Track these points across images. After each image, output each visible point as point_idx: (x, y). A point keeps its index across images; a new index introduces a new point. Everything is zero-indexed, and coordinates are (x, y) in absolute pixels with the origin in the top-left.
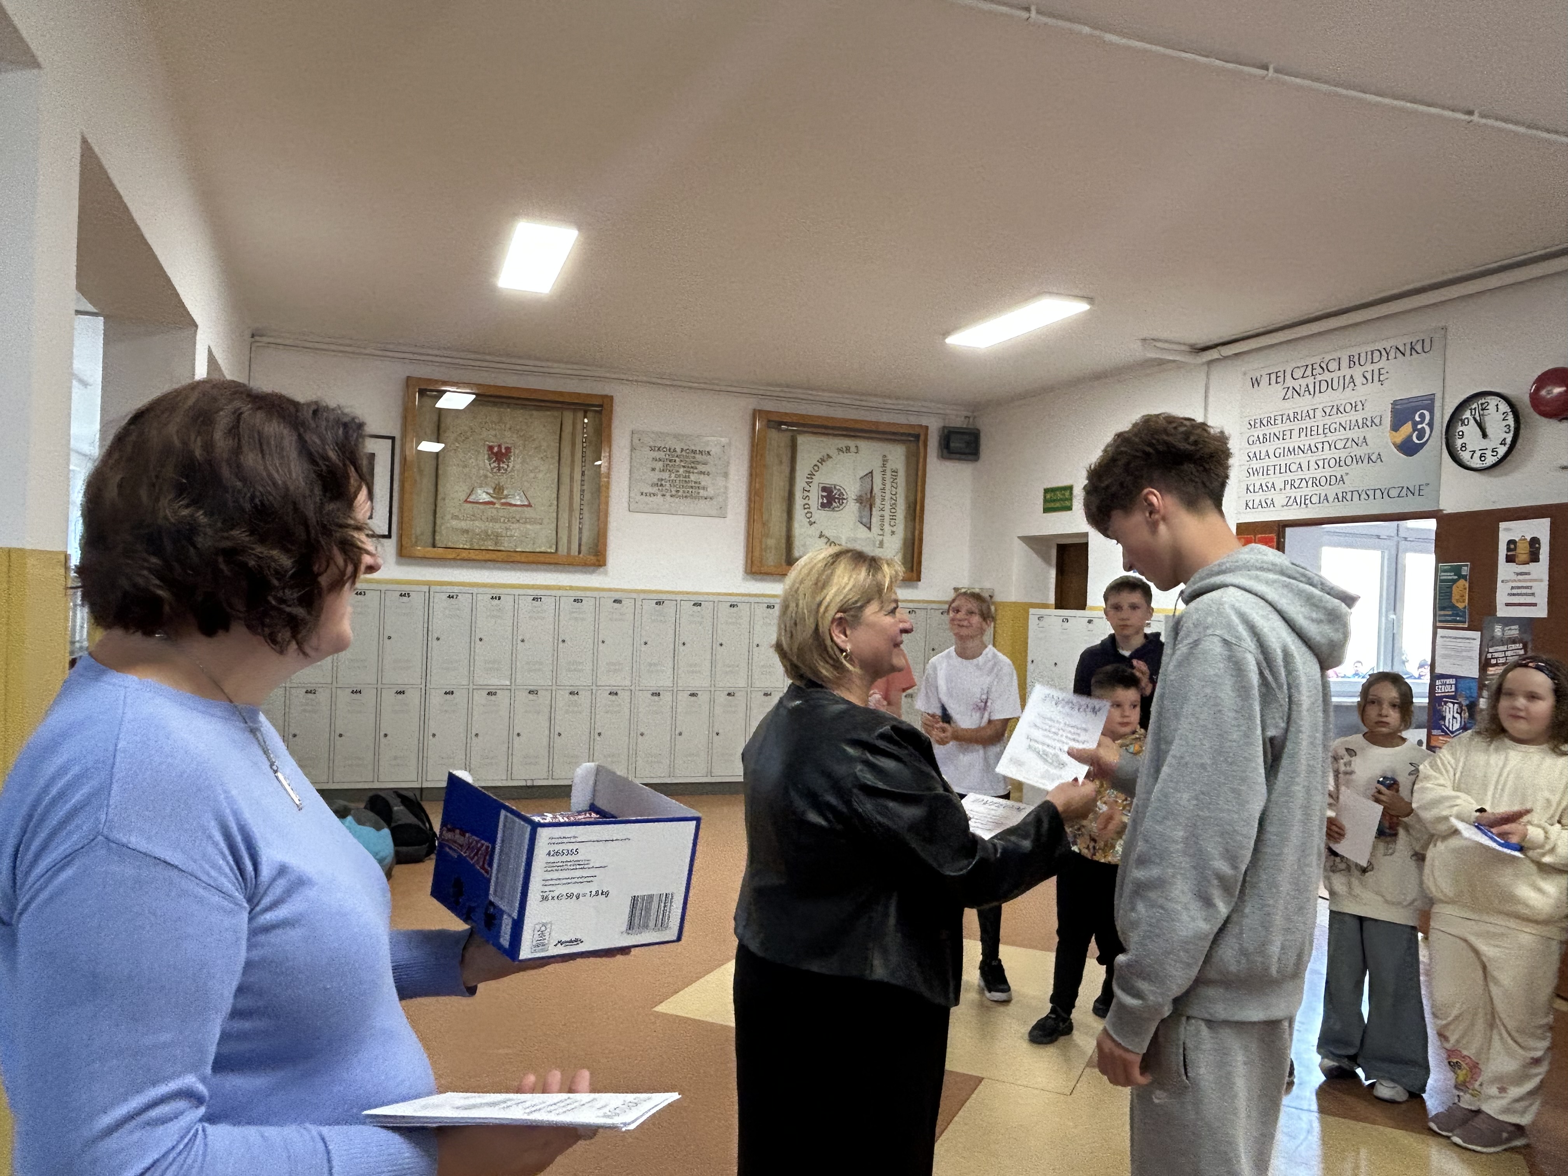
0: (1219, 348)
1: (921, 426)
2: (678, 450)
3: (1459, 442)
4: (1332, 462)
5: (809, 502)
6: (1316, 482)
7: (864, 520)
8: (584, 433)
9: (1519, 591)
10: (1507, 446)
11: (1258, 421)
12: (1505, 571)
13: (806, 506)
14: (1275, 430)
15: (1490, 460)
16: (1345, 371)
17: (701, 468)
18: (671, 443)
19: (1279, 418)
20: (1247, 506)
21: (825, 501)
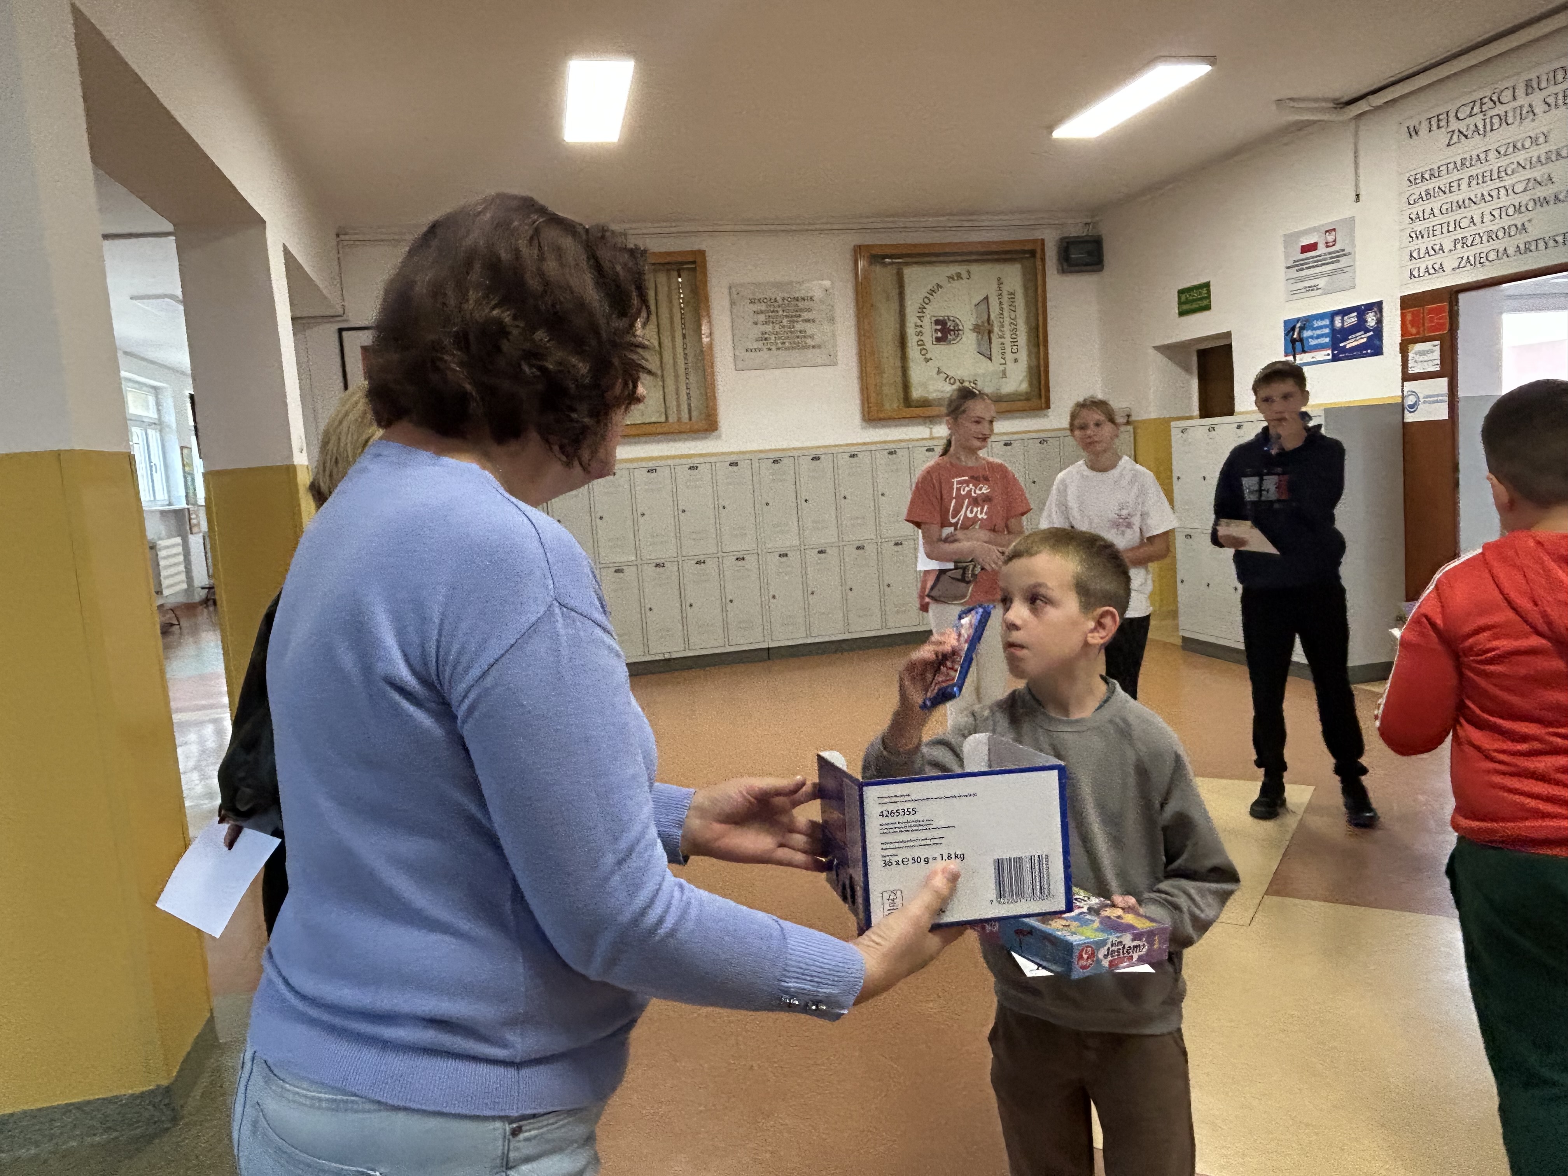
0: (1369, 98)
1: (1035, 241)
4: (1511, 211)
5: (922, 338)
6: (1491, 236)
7: (983, 350)
8: (680, 293)
11: (1419, 176)
13: (921, 343)
14: (1443, 182)
16: (1522, 100)
17: (805, 315)
19: (1443, 168)
20: (1411, 274)
21: (939, 335)
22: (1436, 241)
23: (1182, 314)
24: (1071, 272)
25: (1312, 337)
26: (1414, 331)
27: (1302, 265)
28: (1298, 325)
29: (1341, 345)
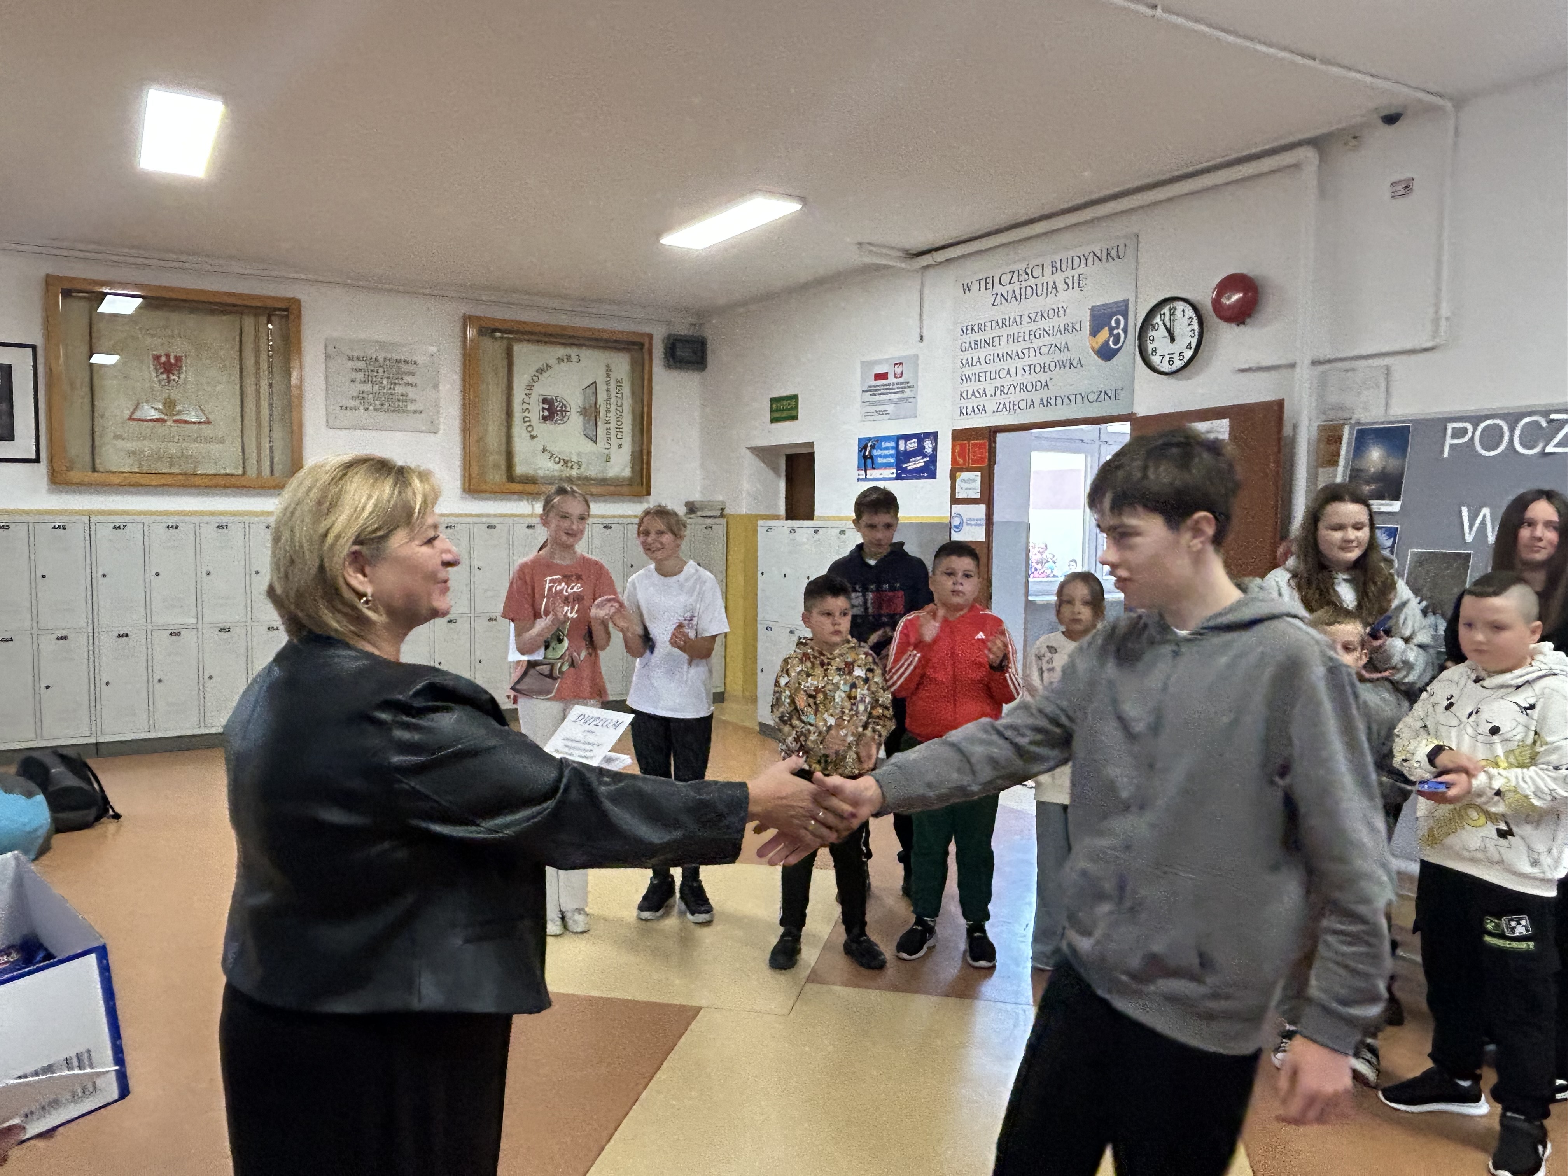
0: (934, 253)
2: (381, 360)
3: (1150, 347)
4: (1038, 369)
6: (1023, 388)
7: (589, 433)
8: (269, 340)
10: (1193, 350)
11: (970, 328)
14: (988, 335)
15: (1178, 364)
16: (1048, 277)
17: (409, 379)
18: (372, 352)
19: (989, 324)
20: (961, 412)
21: (546, 413)
22: (982, 385)
23: (773, 420)
24: (676, 368)
25: (880, 456)
26: (961, 461)
27: (876, 390)
28: (870, 444)
29: (904, 466)
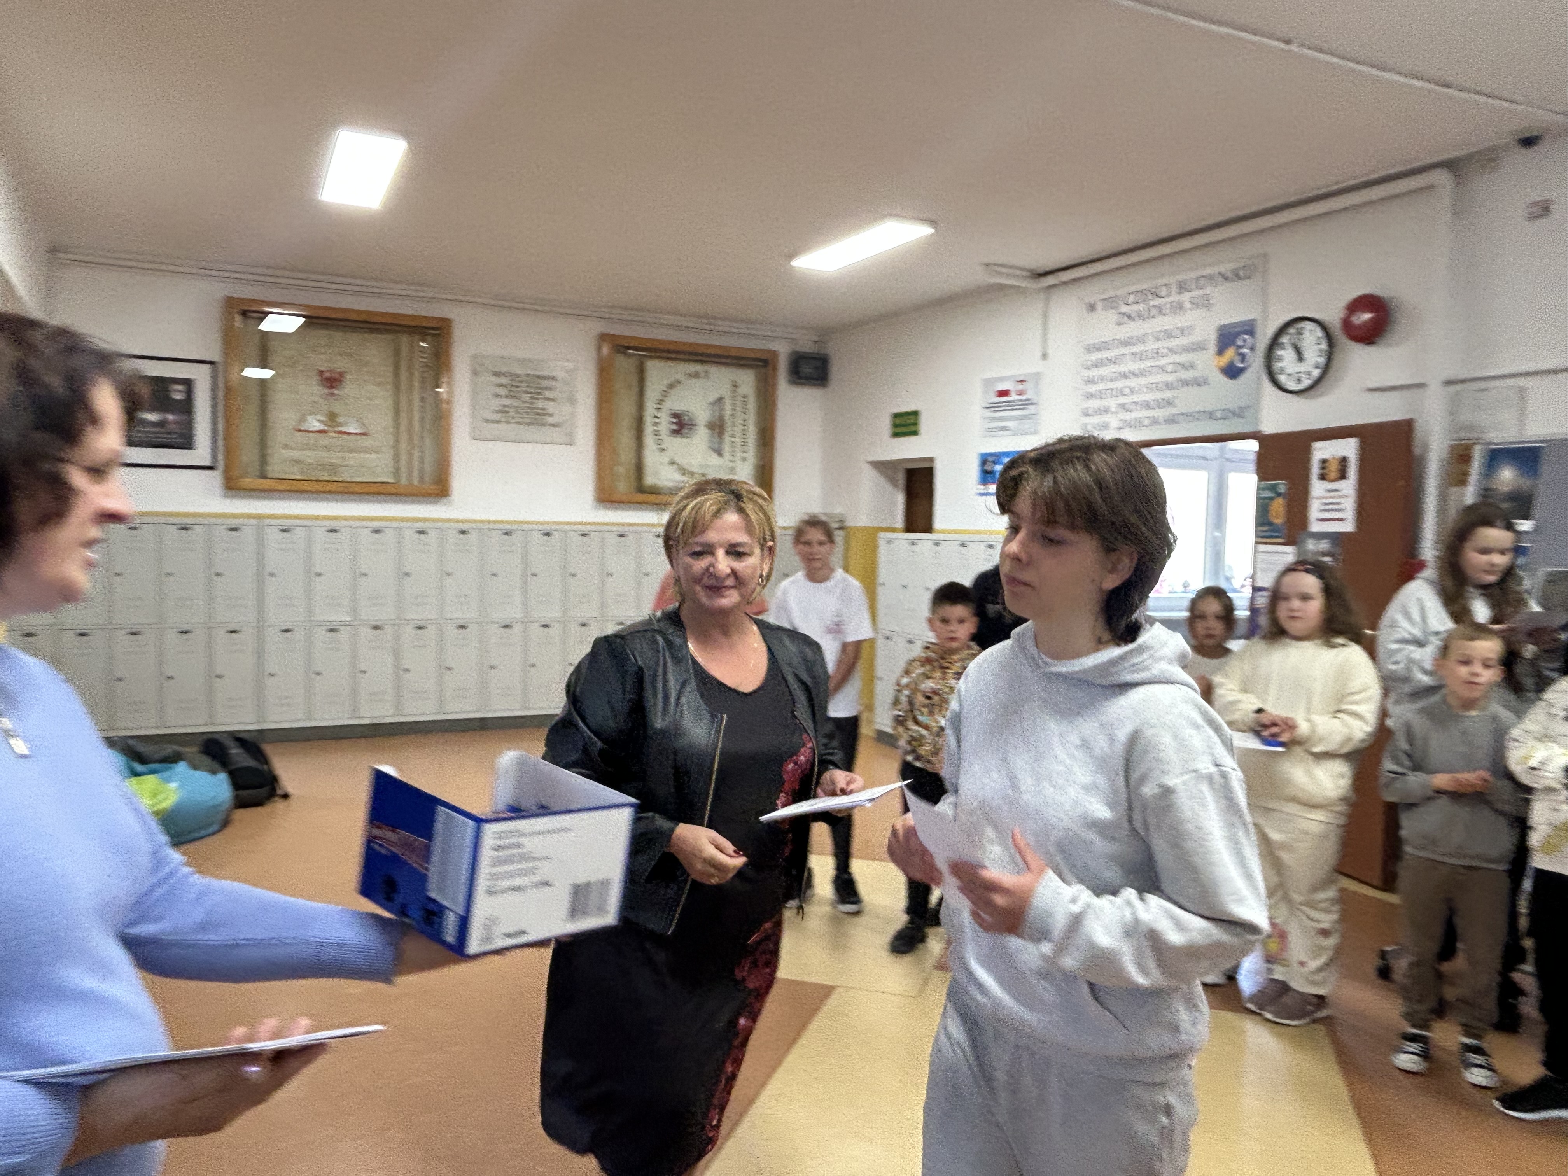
0: (1058, 274)
1: (769, 351)
2: (522, 375)
3: (1277, 366)
5: (659, 429)
6: (1147, 406)
7: (715, 446)
9: (1330, 507)
10: (1321, 370)
11: (1093, 346)
12: (1318, 488)
13: (657, 433)
14: (1111, 355)
15: (1306, 383)
17: (548, 394)
18: (515, 369)
19: (1113, 343)
21: (675, 427)
22: (1104, 403)
23: (896, 435)
24: (799, 384)
27: (998, 407)
28: (990, 459)
